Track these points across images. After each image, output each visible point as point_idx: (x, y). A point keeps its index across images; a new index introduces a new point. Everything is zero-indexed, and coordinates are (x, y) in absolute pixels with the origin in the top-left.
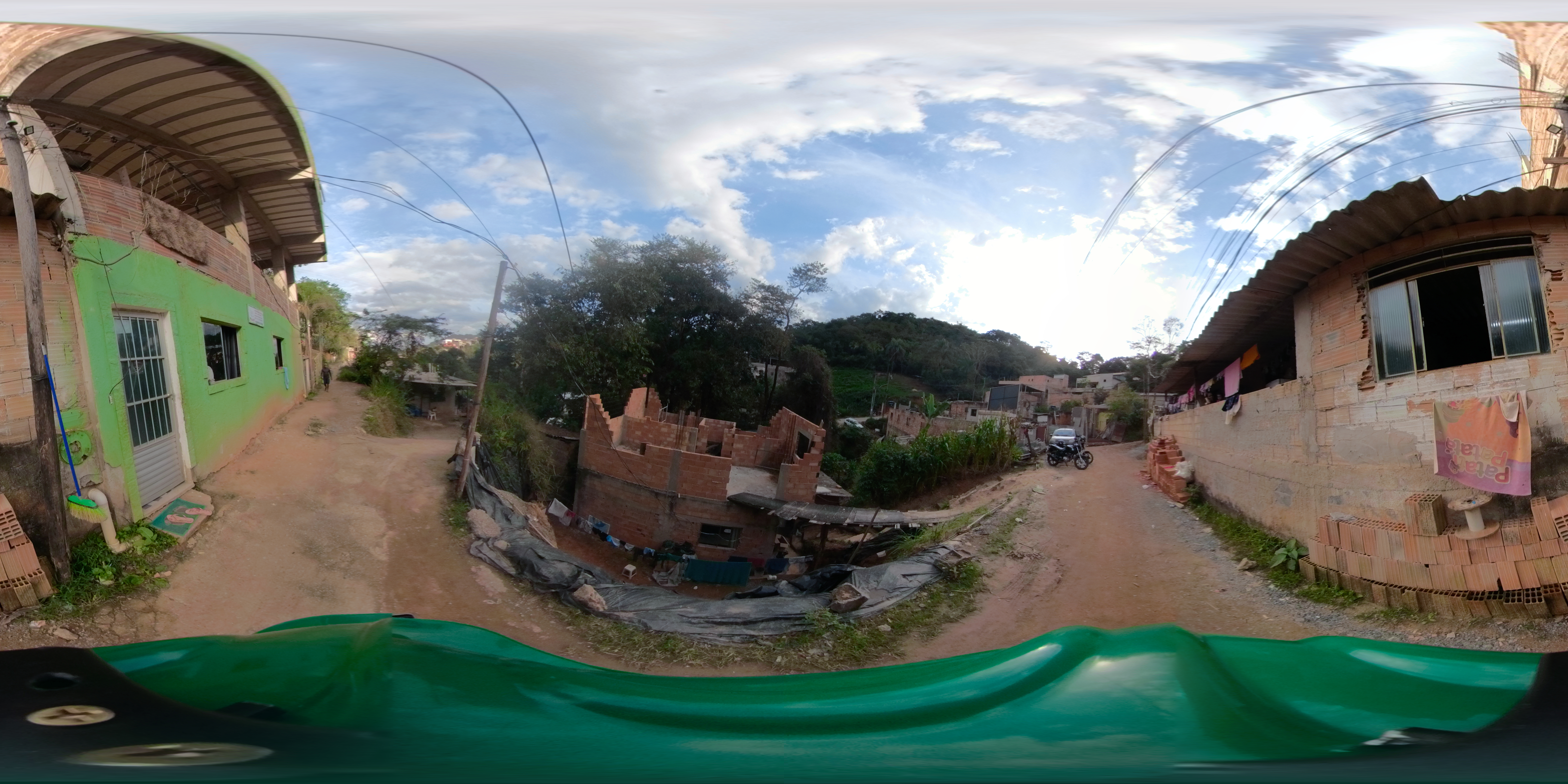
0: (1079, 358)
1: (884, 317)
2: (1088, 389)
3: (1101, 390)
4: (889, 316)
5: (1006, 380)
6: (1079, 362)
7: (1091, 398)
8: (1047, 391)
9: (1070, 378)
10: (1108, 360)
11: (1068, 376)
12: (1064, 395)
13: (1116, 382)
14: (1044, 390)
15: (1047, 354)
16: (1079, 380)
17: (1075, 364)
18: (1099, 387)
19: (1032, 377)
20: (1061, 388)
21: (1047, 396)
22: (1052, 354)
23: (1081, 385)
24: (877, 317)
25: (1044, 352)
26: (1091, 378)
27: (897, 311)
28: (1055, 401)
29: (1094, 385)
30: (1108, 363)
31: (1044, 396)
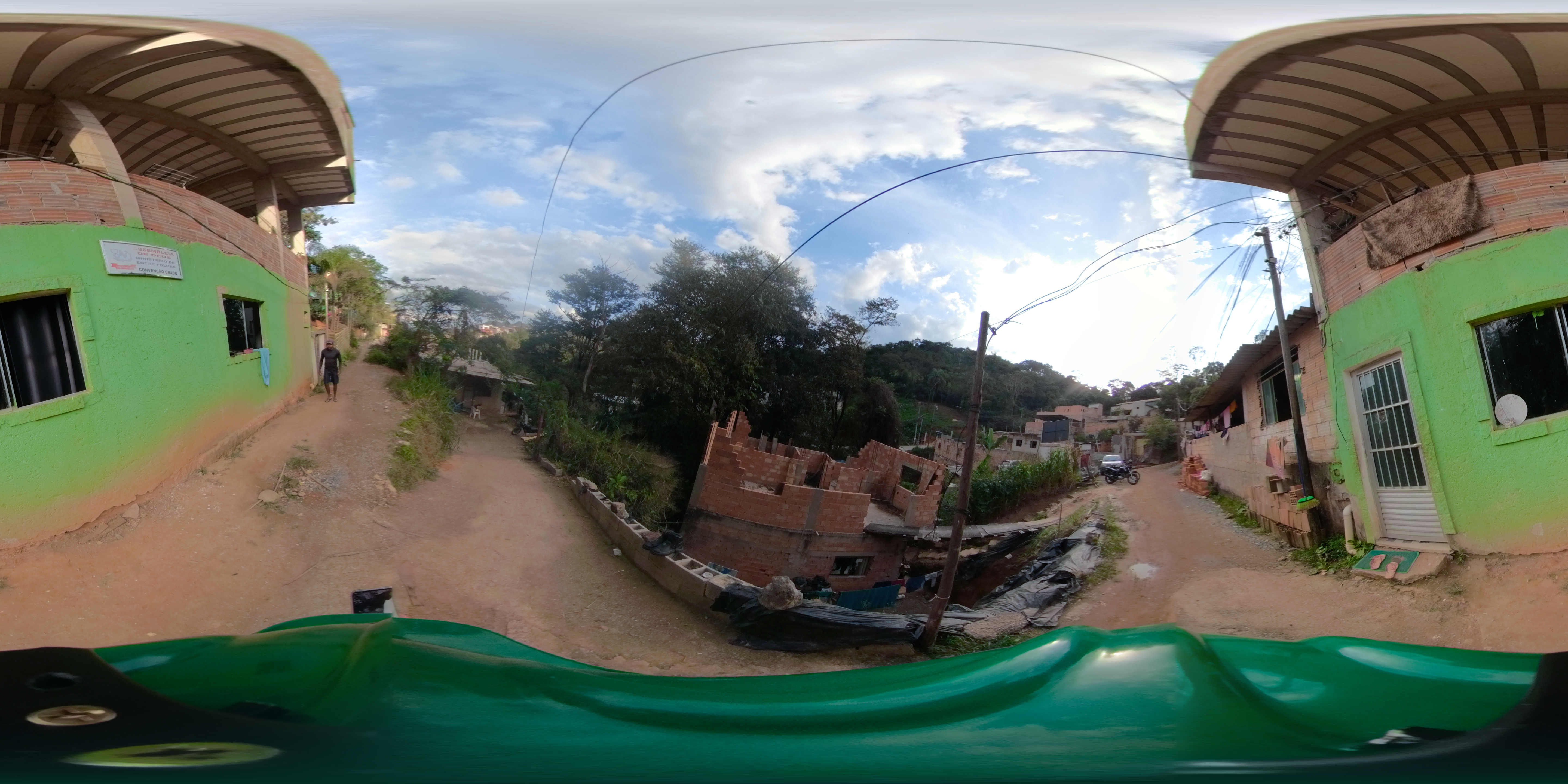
0: (1110, 385)
1: (921, 345)
2: (1122, 417)
3: (1136, 417)
4: (927, 345)
5: (1043, 411)
6: (1110, 389)
7: (1126, 425)
8: (1084, 420)
9: (1104, 407)
10: (1139, 387)
11: (1102, 405)
12: (1100, 423)
13: (1149, 409)
14: (1081, 420)
15: (1079, 383)
16: (1113, 409)
17: (1107, 391)
18: (1133, 414)
19: (1068, 407)
20: (1096, 417)
21: (1083, 425)
22: (1083, 383)
23: (1115, 414)
24: (914, 345)
25: (1076, 381)
26: (1124, 406)
27: (935, 339)
28: (1092, 429)
29: (1128, 413)
30: (1139, 390)
31: (1081, 425)
